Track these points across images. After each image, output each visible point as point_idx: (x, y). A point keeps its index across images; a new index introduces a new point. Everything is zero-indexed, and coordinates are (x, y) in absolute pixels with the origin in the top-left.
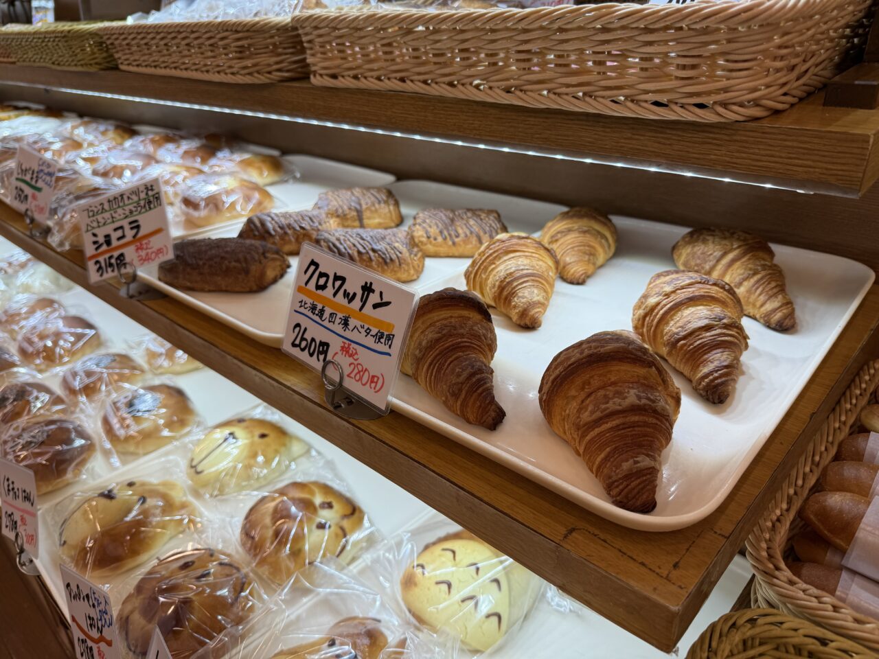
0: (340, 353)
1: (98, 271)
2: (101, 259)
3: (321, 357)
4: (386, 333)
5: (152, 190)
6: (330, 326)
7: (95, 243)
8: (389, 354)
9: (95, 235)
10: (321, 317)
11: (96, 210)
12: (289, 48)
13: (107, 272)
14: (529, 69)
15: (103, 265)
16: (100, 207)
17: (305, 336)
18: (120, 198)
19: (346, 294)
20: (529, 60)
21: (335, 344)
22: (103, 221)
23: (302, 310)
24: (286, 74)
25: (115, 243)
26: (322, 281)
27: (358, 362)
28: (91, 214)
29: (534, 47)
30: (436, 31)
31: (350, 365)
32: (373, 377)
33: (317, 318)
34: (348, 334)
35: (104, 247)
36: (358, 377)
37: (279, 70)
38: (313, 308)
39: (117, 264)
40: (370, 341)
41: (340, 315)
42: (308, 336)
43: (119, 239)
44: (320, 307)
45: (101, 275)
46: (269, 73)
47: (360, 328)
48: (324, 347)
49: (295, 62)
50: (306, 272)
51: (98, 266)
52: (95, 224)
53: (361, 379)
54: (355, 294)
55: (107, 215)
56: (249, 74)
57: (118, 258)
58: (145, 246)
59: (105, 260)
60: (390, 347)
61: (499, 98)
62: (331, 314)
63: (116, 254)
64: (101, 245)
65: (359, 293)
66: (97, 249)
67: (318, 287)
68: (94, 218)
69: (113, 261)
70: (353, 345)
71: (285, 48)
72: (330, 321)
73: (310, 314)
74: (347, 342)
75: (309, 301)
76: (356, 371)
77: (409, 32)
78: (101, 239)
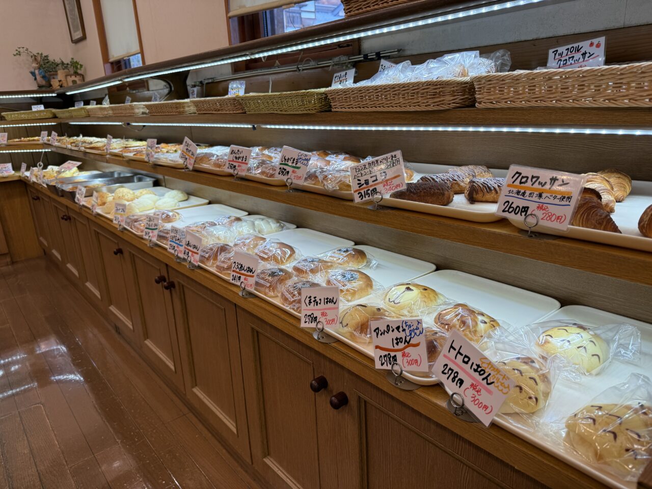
0: (536, 210)
1: (360, 197)
2: (362, 192)
3: (523, 214)
4: (566, 196)
5: (395, 157)
6: (531, 199)
7: (358, 184)
8: (569, 205)
9: (359, 180)
10: (523, 196)
11: (360, 168)
12: (460, 92)
13: (365, 197)
14: (620, 91)
15: (363, 194)
16: (364, 167)
17: (512, 206)
18: (375, 162)
19: (540, 183)
20: (620, 87)
21: (533, 207)
22: (364, 173)
23: (511, 194)
24: (458, 105)
25: (371, 183)
26: (524, 180)
27: (549, 211)
28: (358, 170)
29: (624, 81)
30: (566, 78)
31: (543, 214)
32: (559, 217)
33: (521, 197)
34: (542, 200)
35: (365, 185)
36: (548, 219)
37: (453, 103)
38: (518, 193)
39: (372, 194)
40: (557, 201)
41: (536, 193)
42: (514, 206)
43: (373, 181)
44: (522, 191)
45: (362, 199)
46: (449, 104)
47: (550, 197)
48: (525, 209)
49: (462, 99)
50: (513, 178)
51: (360, 194)
52: (360, 175)
53: (550, 219)
54: (546, 183)
55: (368, 170)
56: (438, 105)
57: (373, 190)
58: (389, 184)
59: (364, 192)
60: (569, 202)
61: (601, 104)
62: (530, 194)
63: (371, 189)
64: (363, 184)
65: (549, 182)
66: (359, 187)
67: (521, 183)
68: (360, 172)
69: (369, 192)
70: (545, 205)
71: (458, 93)
72: (529, 197)
73: (516, 195)
74: (541, 204)
75: (515, 190)
76: (547, 216)
77: (550, 79)
78: (363, 182)
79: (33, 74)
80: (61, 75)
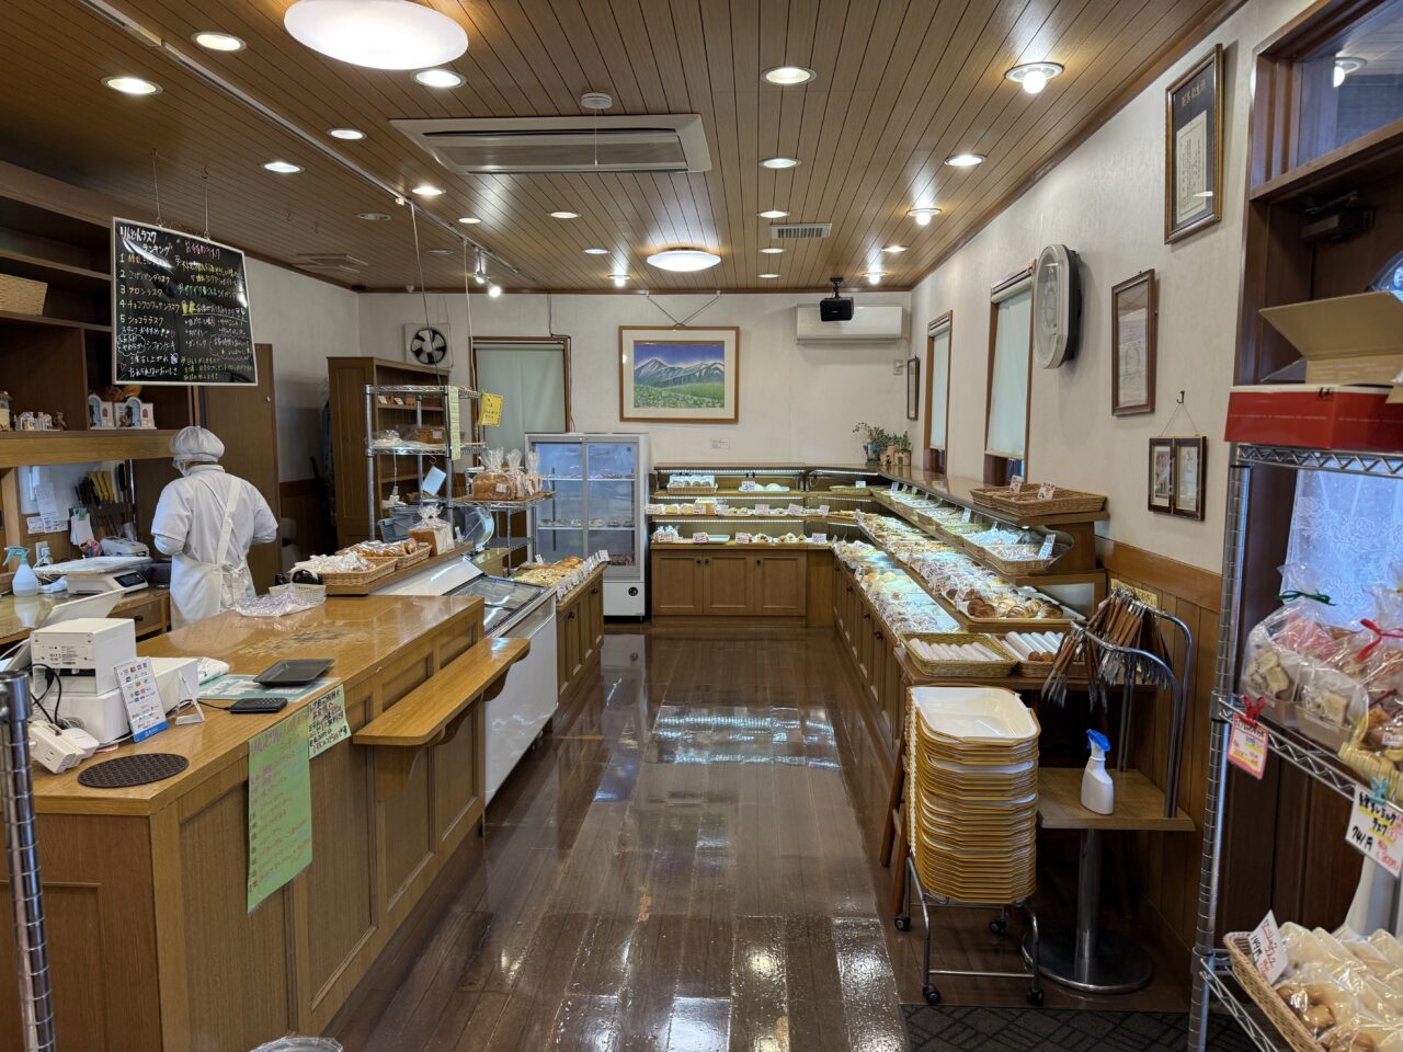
79: (866, 448)
80: (890, 451)
